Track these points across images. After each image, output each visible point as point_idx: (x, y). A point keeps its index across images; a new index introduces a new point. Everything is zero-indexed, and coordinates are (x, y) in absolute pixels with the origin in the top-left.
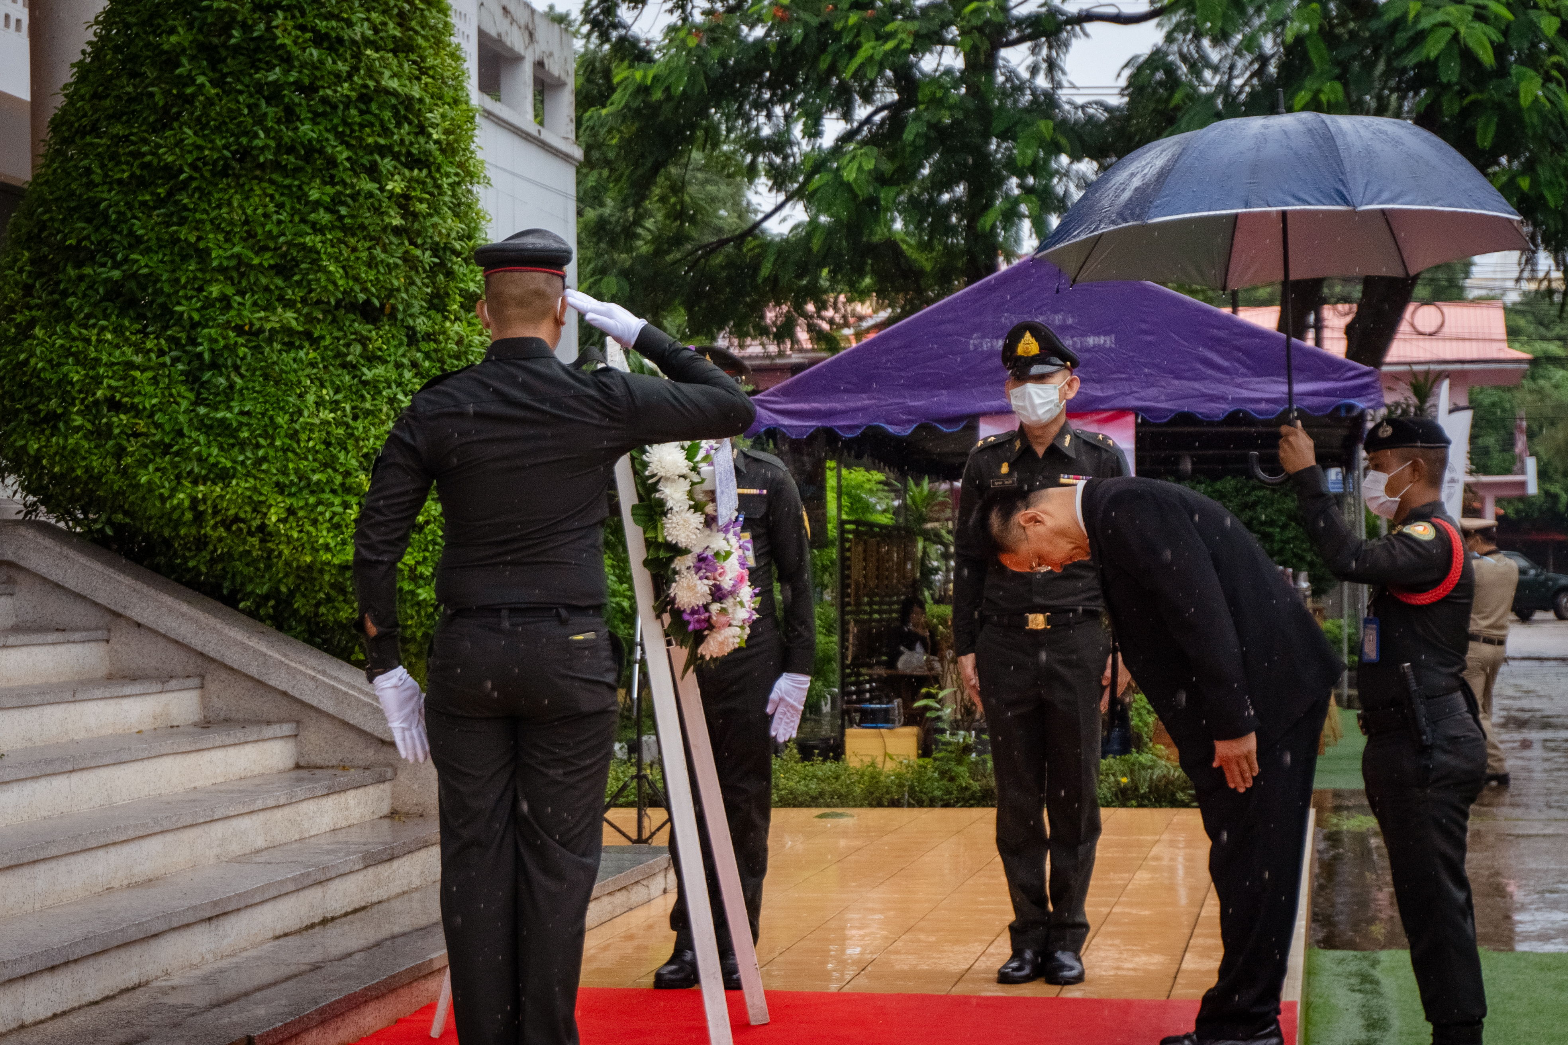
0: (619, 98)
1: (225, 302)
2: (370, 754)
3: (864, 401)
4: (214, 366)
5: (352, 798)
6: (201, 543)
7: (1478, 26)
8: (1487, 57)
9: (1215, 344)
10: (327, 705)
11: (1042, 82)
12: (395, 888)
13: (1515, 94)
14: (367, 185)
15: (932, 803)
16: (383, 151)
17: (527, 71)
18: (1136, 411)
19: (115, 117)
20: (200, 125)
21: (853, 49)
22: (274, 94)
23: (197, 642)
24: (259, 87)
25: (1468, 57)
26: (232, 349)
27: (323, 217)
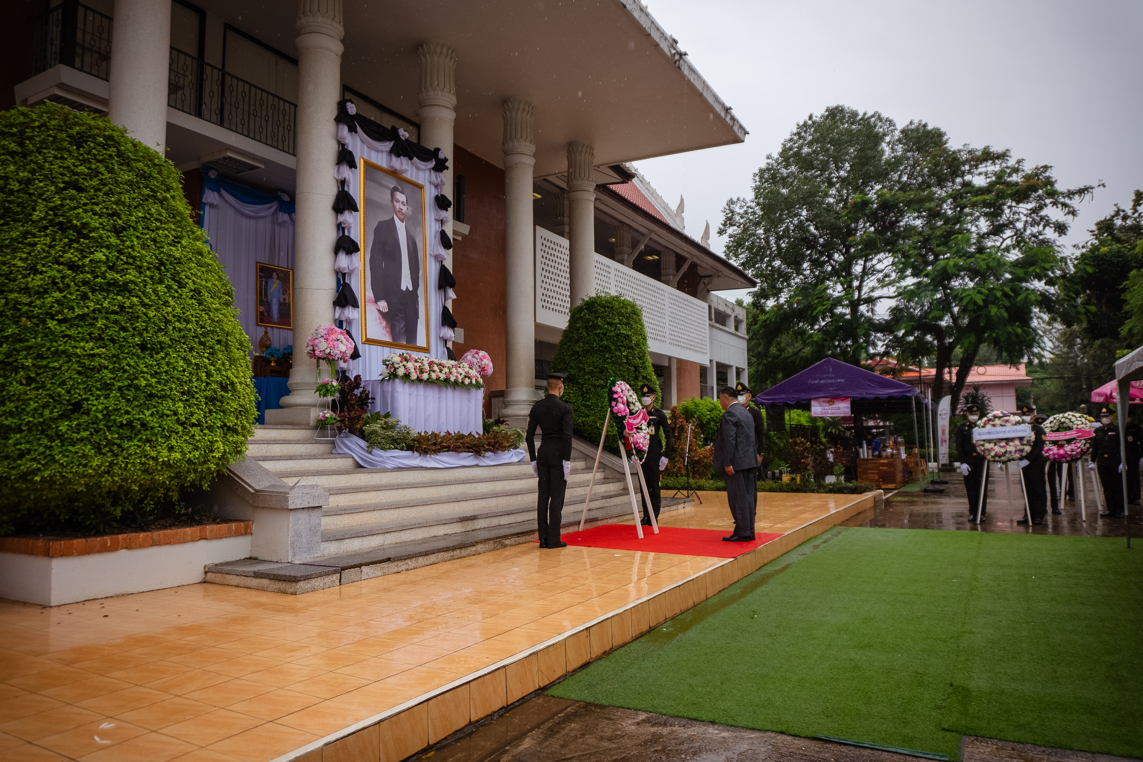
0: (759, 324)
1: (589, 379)
2: (618, 476)
3: (783, 396)
4: (587, 393)
5: (611, 485)
6: (586, 430)
7: (979, 295)
8: (981, 303)
9: (870, 380)
10: (610, 465)
11: (870, 314)
12: (612, 504)
13: (990, 312)
14: (618, 353)
15: (785, 491)
16: (622, 346)
17: (732, 319)
18: (850, 397)
19: (569, 341)
20: (583, 342)
21: (816, 308)
22: (598, 335)
23: (584, 451)
24: (596, 334)
25: (975, 303)
26: (590, 389)
27: (609, 361)
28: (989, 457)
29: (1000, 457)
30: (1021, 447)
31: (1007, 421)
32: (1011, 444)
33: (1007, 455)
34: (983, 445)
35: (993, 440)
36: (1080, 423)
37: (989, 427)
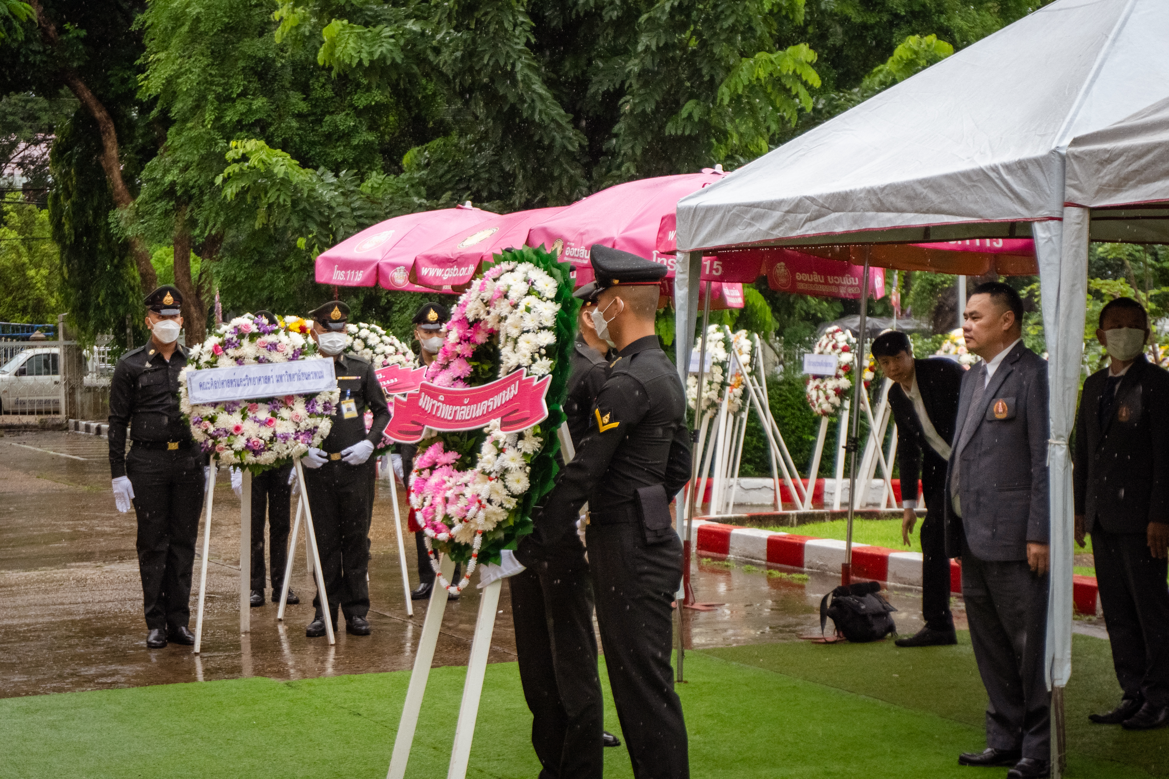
28: (228, 455)
29: (256, 453)
30: (311, 422)
31: (273, 347)
32: (284, 412)
33: (278, 446)
34: (212, 420)
35: (235, 403)
36: (390, 350)
37: (225, 363)
